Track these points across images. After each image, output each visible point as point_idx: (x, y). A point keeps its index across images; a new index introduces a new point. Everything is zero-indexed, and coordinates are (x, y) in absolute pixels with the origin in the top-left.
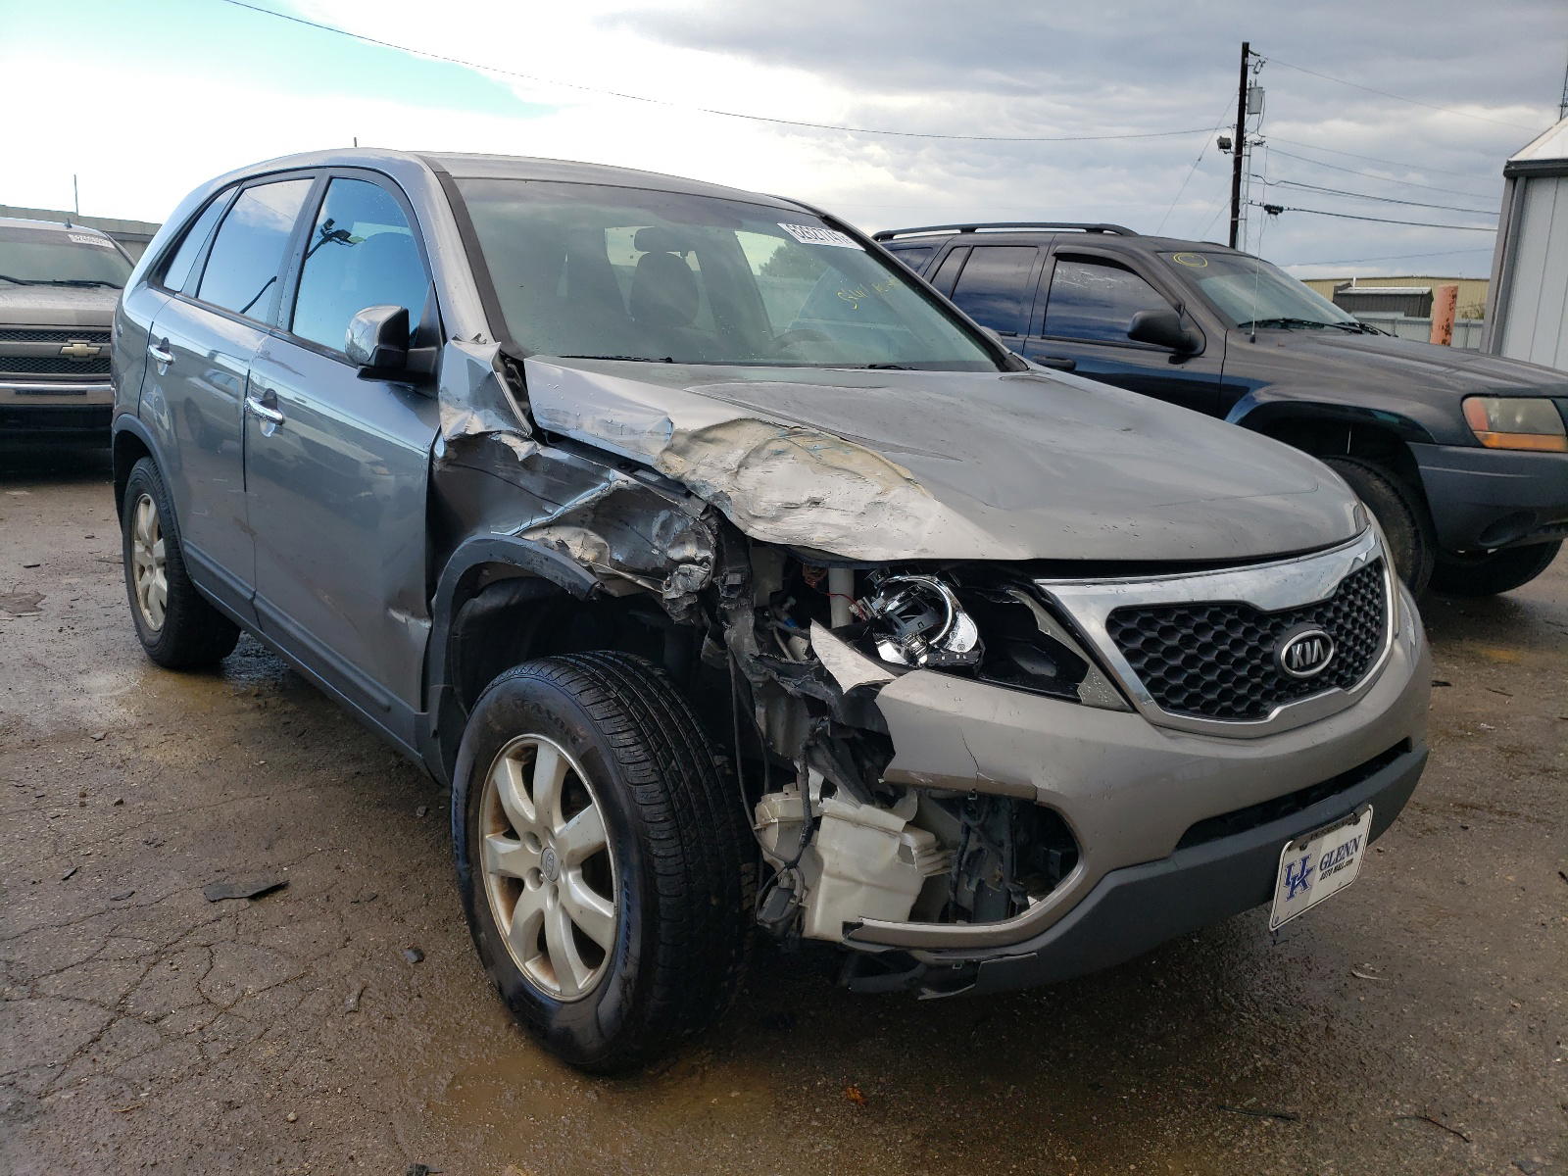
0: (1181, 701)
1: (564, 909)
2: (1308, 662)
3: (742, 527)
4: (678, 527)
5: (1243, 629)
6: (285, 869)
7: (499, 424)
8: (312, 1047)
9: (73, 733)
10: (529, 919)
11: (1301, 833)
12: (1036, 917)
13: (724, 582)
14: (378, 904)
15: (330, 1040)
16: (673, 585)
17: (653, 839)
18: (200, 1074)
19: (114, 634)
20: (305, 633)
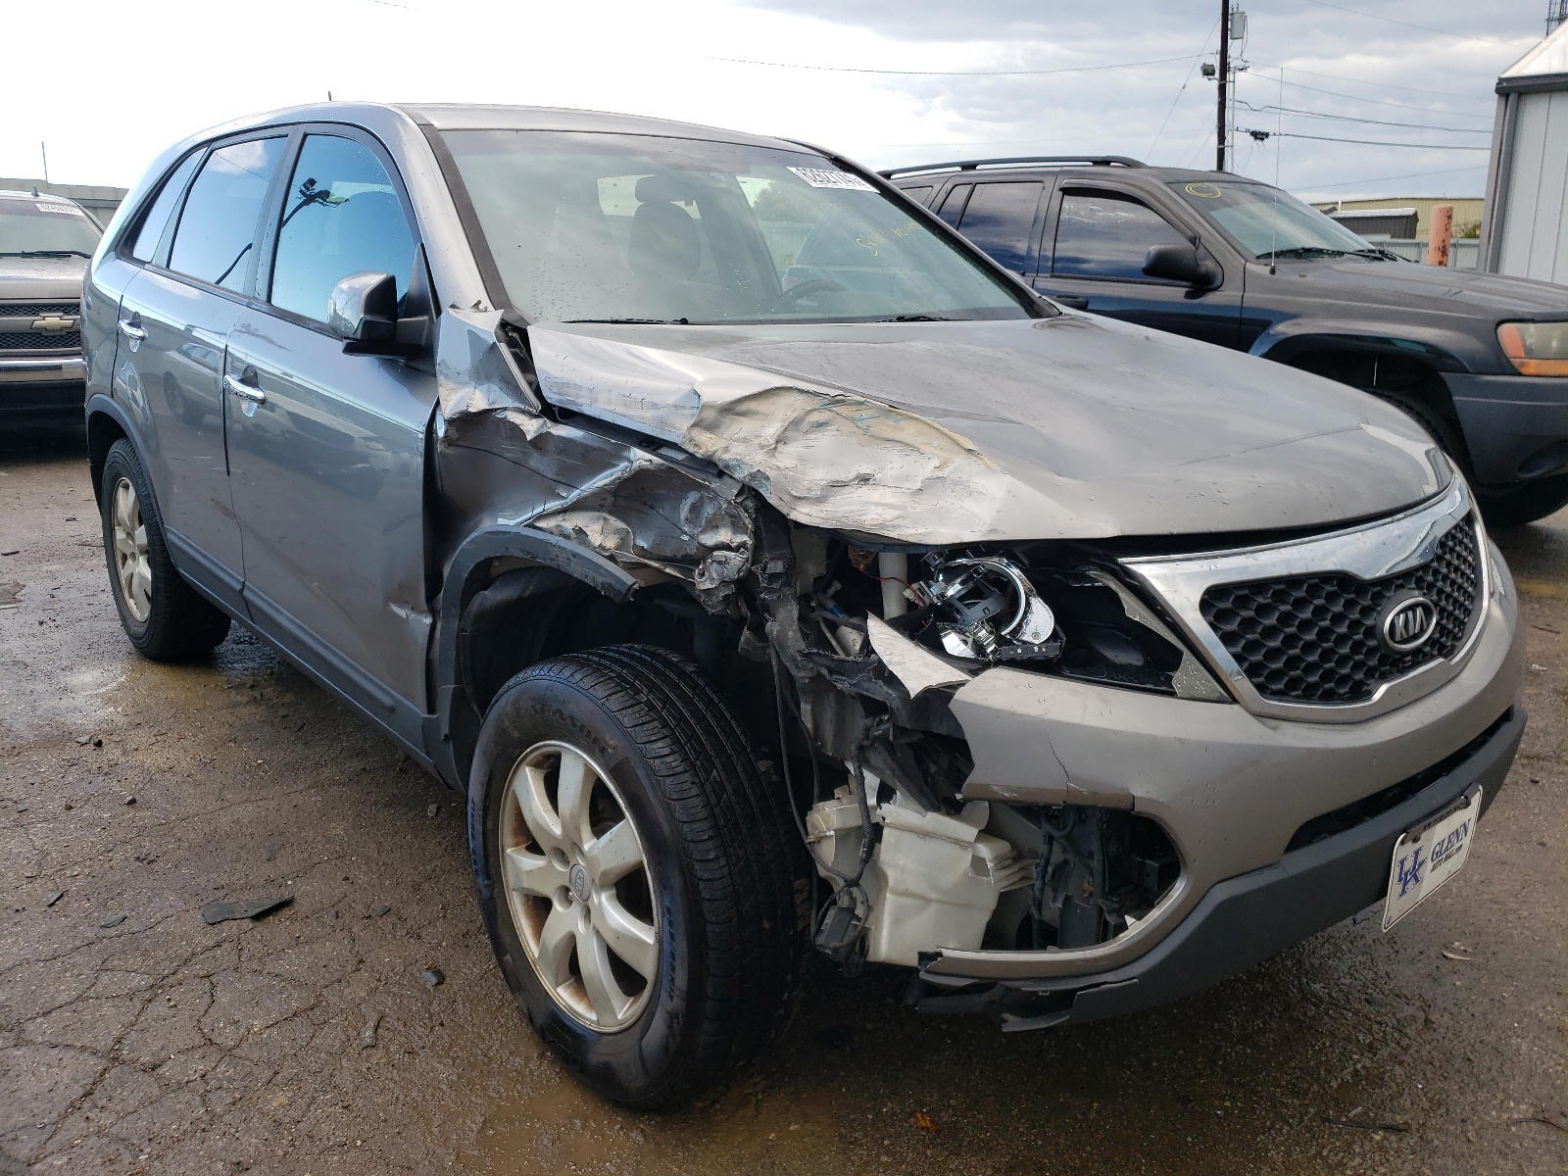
0: (1280, 686)
1: (598, 932)
2: (1411, 633)
3: (784, 511)
4: (709, 510)
5: (1343, 601)
6: (290, 882)
7: (503, 400)
8: (326, 1092)
9: (56, 738)
10: (560, 942)
11: (1413, 825)
12: (1135, 940)
13: (764, 569)
14: (390, 919)
15: (345, 1080)
16: (707, 574)
17: (697, 861)
18: (204, 1130)
19: (100, 625)
20: (301, 627)
